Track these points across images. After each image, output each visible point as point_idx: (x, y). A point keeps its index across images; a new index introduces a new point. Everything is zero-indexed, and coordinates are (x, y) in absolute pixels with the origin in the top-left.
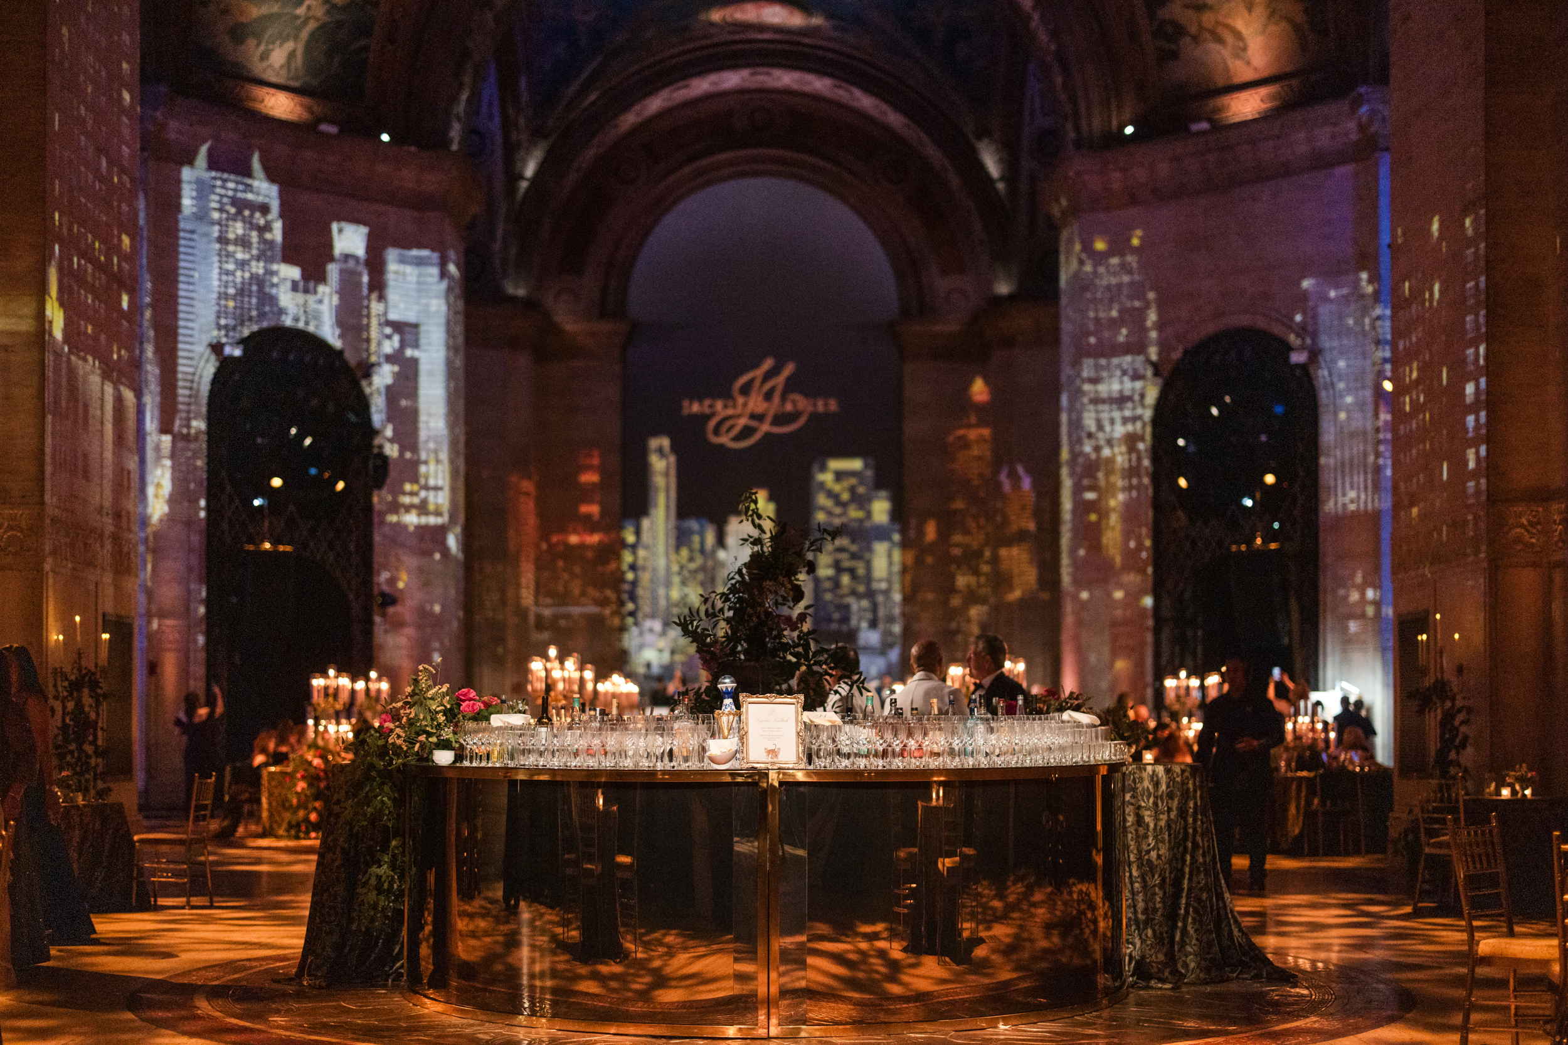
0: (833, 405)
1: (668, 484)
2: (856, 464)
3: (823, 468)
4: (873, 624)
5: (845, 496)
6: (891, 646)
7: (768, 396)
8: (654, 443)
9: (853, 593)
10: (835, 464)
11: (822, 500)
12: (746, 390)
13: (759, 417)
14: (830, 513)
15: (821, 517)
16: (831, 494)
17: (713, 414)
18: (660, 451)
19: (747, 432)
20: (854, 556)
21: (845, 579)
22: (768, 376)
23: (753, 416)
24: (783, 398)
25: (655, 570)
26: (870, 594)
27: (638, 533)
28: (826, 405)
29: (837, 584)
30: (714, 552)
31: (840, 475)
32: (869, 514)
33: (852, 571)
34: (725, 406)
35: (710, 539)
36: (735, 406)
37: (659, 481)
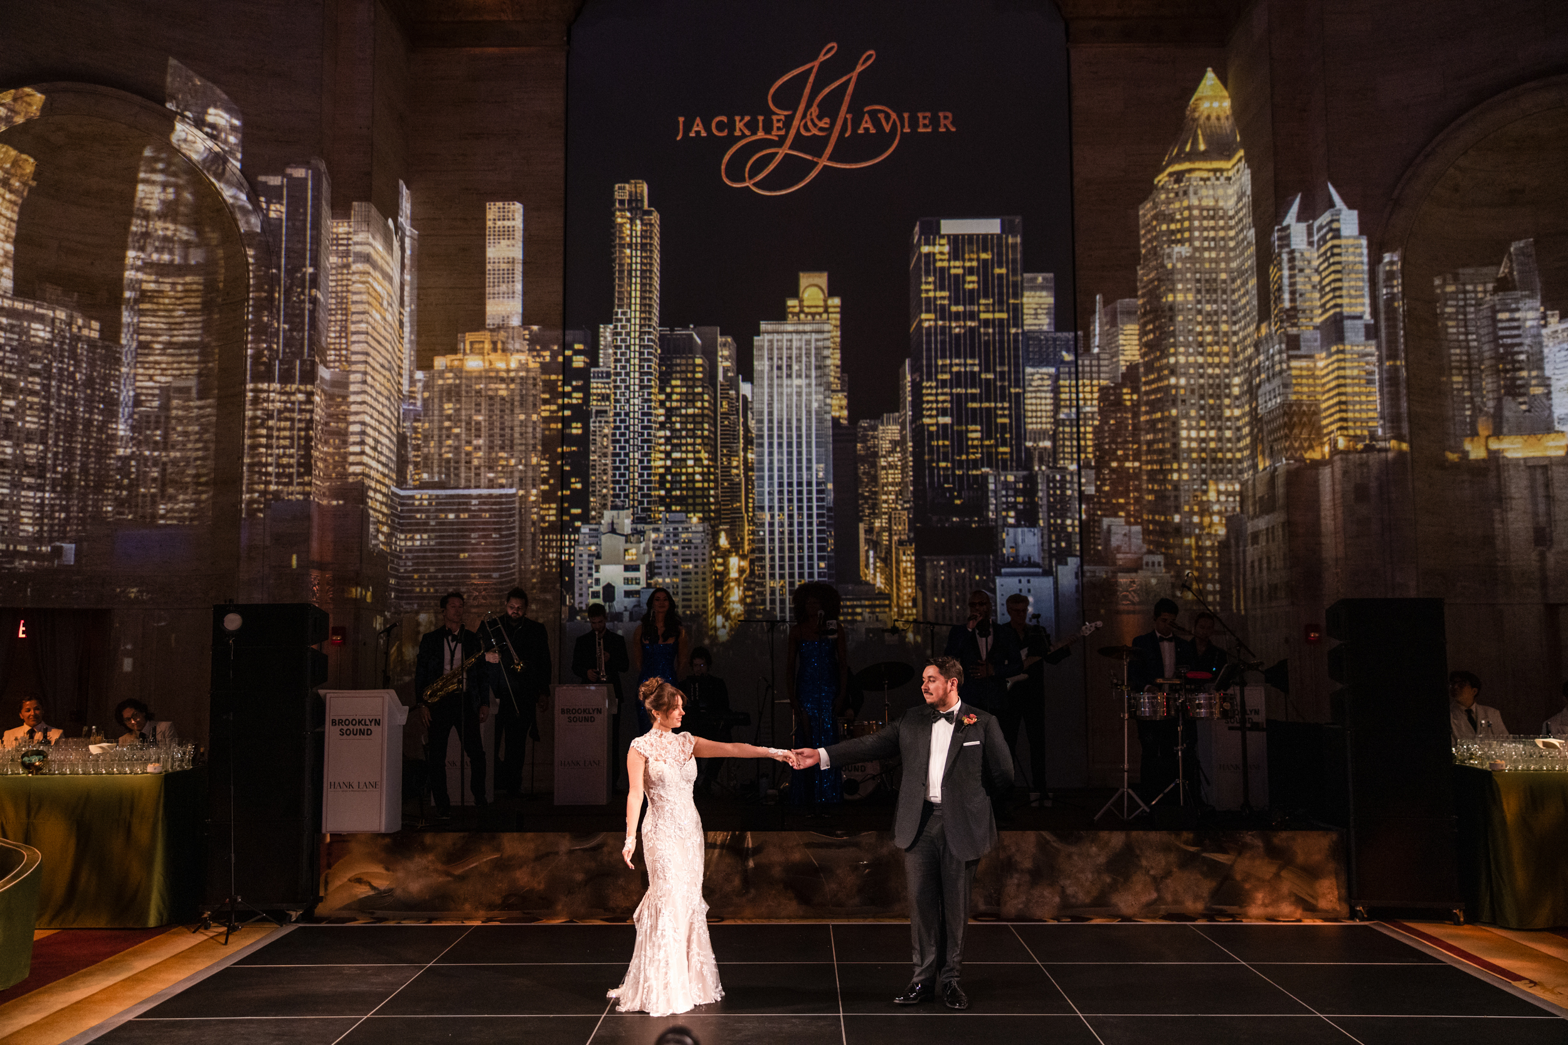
0: (946, 123)
1: (647, 264)
2: (992, 226)
3: (931, 233)
4: (1028, 518)
5: (971, 283)
6: (1061, 557)
7: (829, 108)
8: (623, 191)
9: (990, 459)
10: (949, 227)
11: (928, 288)
12: (789, 98)
13: (815, 145)
14: (942, 313)
15: (928, 319)
16: (943, 279)
17: (732, 140)
18: (634, 205)
19: (791, 170)
20: (989, 391)
21: (975, 433)
22: (828, 72)
23: (800, 142)
24: (856, 111)
25: (622, 417)
26: (1023, 460)
27: (592, 353)
28: (935, 122)
29: (960, 442)
30: (733, 384)
31: (959, 245)
32: (1017, 314)
33: (987, 419)
34: (752, 127)
35: (725, 361)
36: (768, 129)
37: (631, 258)
